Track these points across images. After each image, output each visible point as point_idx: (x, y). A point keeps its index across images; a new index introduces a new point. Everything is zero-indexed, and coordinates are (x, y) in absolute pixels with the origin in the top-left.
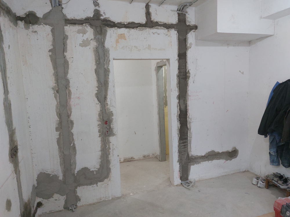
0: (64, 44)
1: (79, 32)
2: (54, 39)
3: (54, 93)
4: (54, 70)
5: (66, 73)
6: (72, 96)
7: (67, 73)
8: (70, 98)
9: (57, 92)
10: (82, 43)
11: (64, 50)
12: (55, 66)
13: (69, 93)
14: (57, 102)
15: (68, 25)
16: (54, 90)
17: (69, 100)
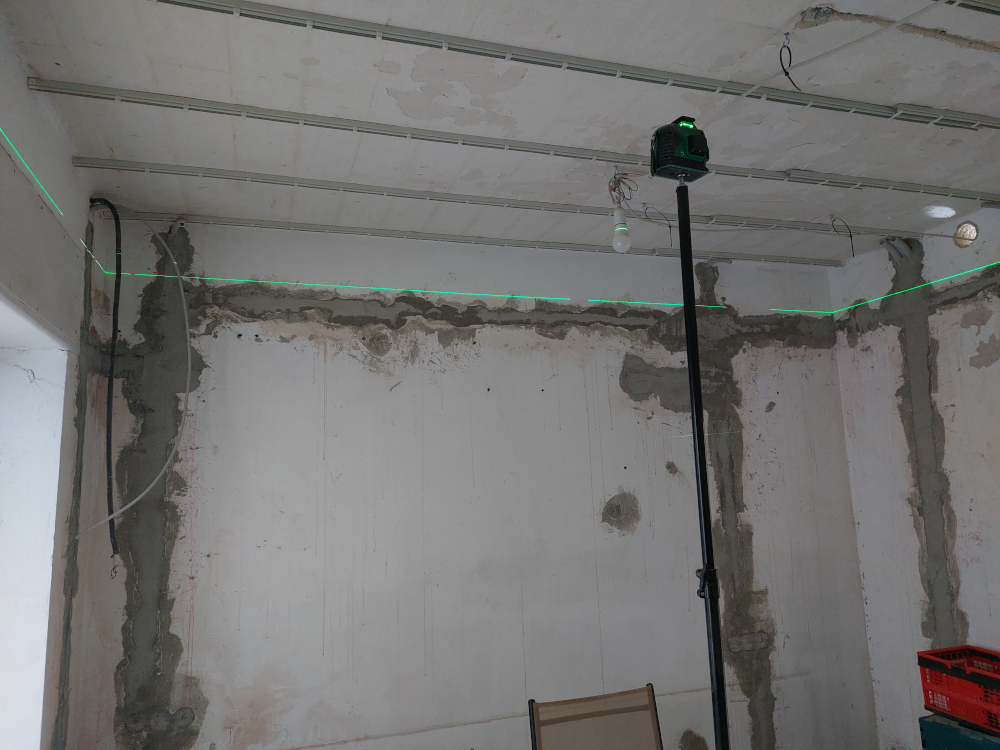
0: (931, 368)
1: (966, 322)
2: (906, 359)
3: (913, 515)
4: (910, 446)
5: (939, 455)
6: (959, 531)
7: (942, 454)
8: (953, 536)
9: (921, 511)
10: (977, 354)
11: (931, 385)
12: (912, 437)
13: (949, 518)
14: (921, 542)
15: (938, 311)
16: (912, 505)
17: (950, 541)
